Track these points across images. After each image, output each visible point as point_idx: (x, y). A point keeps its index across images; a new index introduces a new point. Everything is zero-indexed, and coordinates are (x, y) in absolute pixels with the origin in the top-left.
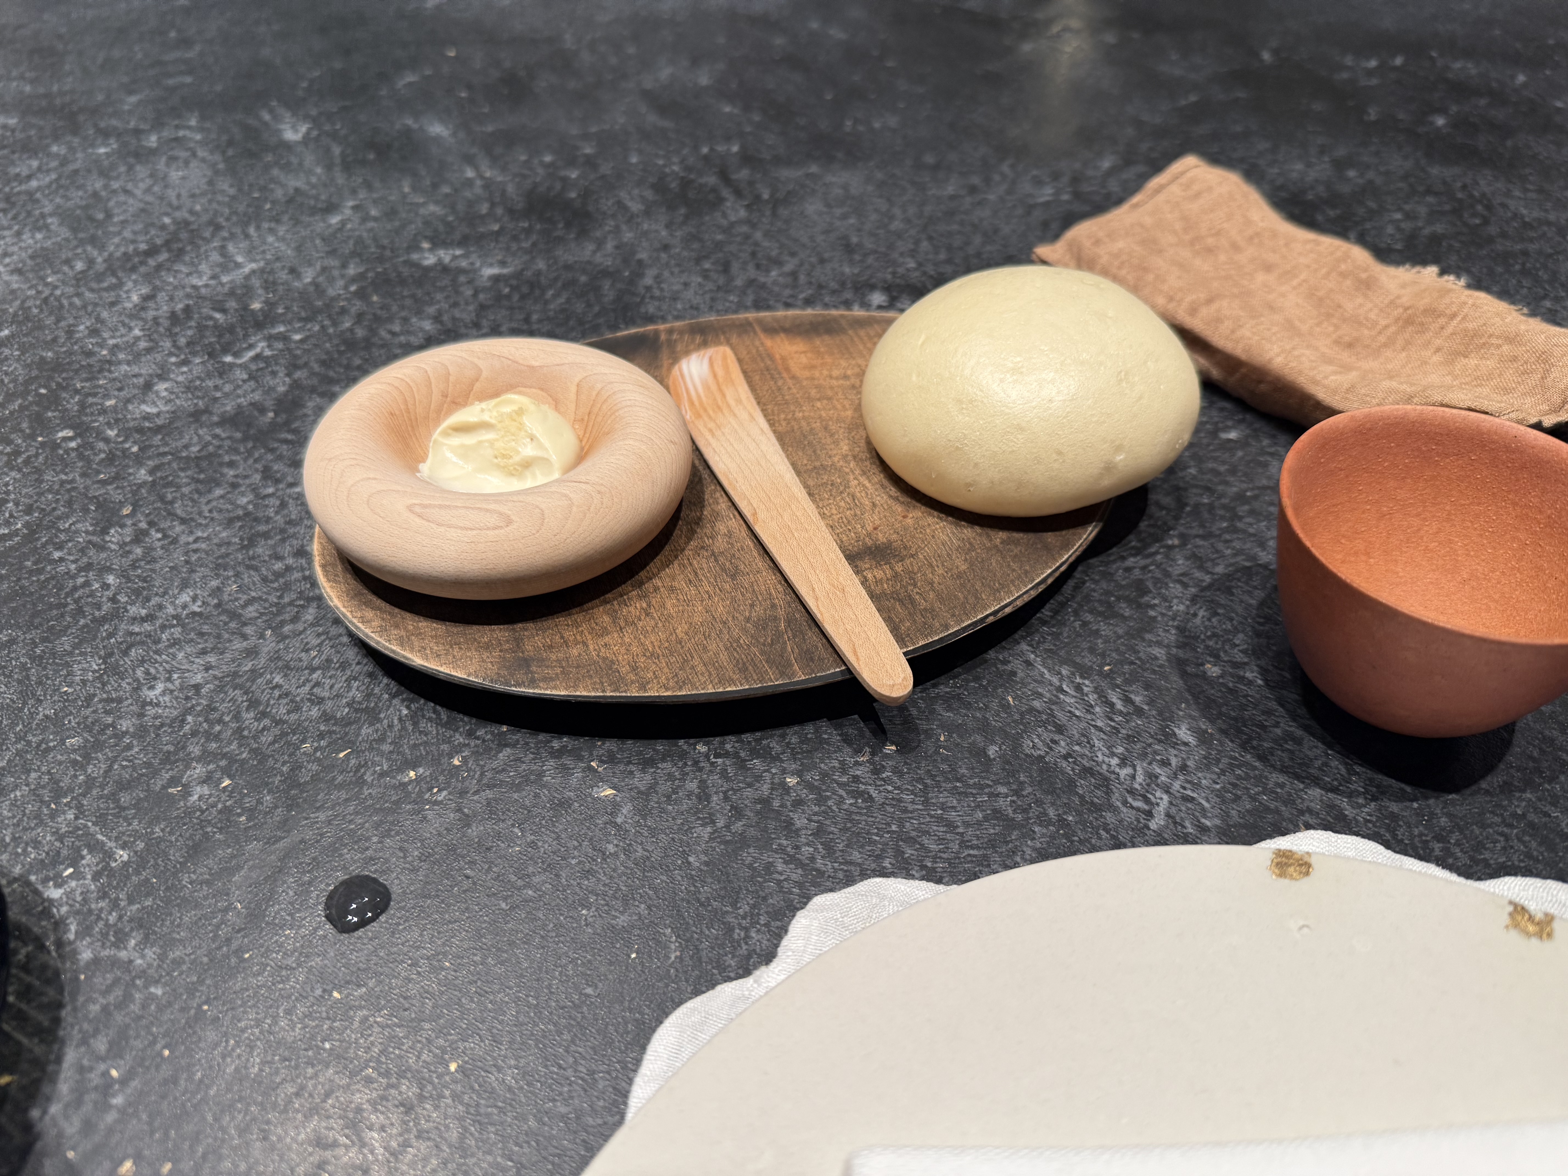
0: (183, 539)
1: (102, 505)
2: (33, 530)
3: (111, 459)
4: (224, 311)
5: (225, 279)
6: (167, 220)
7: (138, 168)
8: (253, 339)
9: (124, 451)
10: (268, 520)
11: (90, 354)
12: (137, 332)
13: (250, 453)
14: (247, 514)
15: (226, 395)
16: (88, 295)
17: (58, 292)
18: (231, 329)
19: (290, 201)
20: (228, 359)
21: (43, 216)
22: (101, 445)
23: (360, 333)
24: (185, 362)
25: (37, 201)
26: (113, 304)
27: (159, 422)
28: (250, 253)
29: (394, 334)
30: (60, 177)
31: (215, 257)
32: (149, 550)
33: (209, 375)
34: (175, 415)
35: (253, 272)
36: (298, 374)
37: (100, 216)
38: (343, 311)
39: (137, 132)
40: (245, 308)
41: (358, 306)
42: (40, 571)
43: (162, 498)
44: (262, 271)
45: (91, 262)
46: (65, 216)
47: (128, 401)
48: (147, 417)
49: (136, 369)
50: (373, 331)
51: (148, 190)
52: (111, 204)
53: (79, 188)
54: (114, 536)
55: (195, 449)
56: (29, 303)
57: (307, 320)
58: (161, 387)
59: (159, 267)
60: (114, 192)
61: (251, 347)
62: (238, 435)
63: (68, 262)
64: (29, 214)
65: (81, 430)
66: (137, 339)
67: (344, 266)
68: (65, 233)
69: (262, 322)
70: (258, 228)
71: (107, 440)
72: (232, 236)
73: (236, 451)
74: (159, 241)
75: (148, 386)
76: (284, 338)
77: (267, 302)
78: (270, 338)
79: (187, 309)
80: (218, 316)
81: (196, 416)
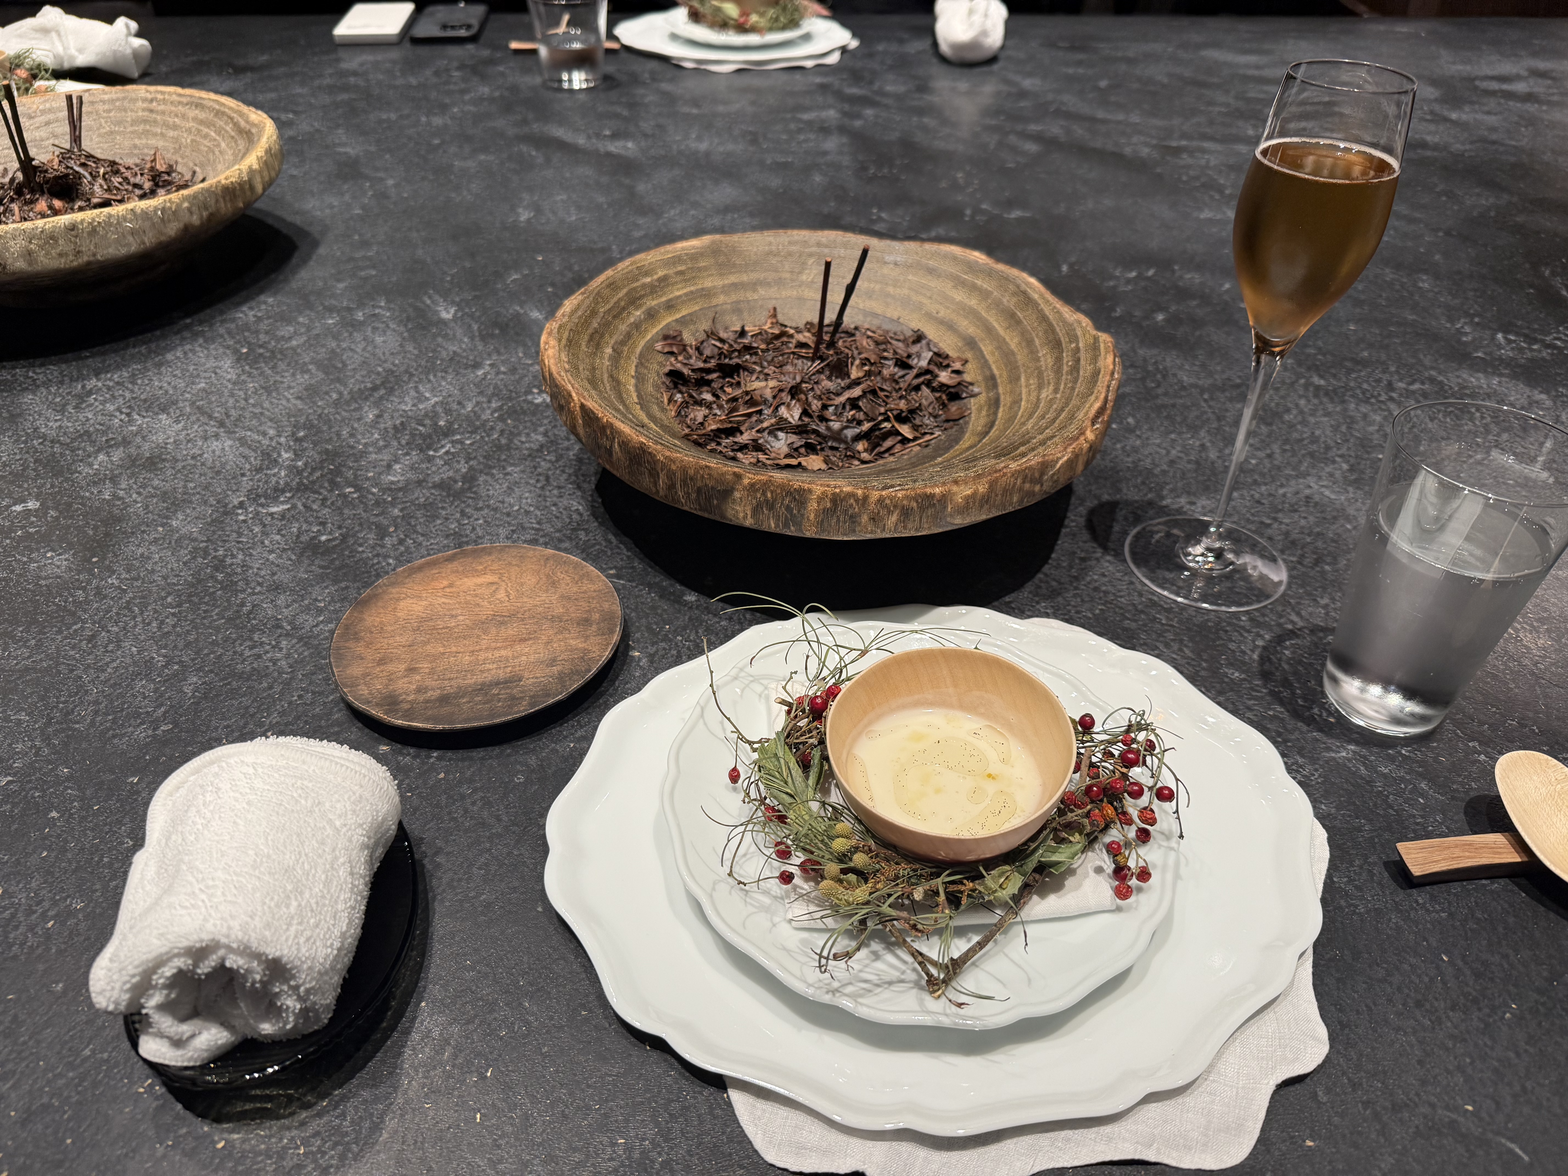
0: (424, 543)
1: (378, 526)
2: (344, 538)
3: (377, 503)
4: (424, 426)
5: (421, 407)
6: (380, 369)
7: (355, 334)
8: (443, 442)
9: (384, 500)
10: (467, 536)
11: (352, 447)
12: (376, 436)
13: (452, 503)
14: (456, 533)
15: (434, 472)
16: (344, 413)
17: (326, 411)
18: (430, 436)
19: (452, 359)
20: (431, 453)
21: (305, 364)
22: (370, 496)
23: (503, 441)
24: (407, 454)
25: (299, 355)
26: (359, 419)
27: (400, 485)
28: (433, 390)
29: (522, 442)
30: (309, 339)
31: (413, 393)
32: (407, 548)
33: (422, 462)
34: (408, 482)
35: (437, 403)
36: (471, 463)
37: (340, 365)
38: (492, 428)
39: (349, 309)
40: (436, 424)
41: (500, 426)
42: (353, 557)
43: (409, 524)
44: (442, 402)
45: (340, 394)
46: (319, 365)
47: (380, 474)
48: (392, 483)
49: (380, 457)
50: (511, 441)
51: (364, 349)
52: (344, 357)
53: (323, 346)
54: (388, 541)
55: (422, 500)
56: (311, 417)
57: (472, 433)
58: (397, 467)
59: (381, 398)
60: (344, 349)
61: (443, 447)
62: (444, 494)
63: (327, 393)
64: (296, 362)
65: (358, 488)
66: (378, 440)
67: (489, 402)
68: (321, 375)
69: (447, 432)
70: (435, 376)
71: (373, 494)
72: (421, 381)
73: (445, 502)
74: (378, 382)
75: (389, 466)
76: (461, 442)
77: (447, 421)
78: (453, 442)
79: (402, 423)
80: (421, 428)
81: (419, 483)
